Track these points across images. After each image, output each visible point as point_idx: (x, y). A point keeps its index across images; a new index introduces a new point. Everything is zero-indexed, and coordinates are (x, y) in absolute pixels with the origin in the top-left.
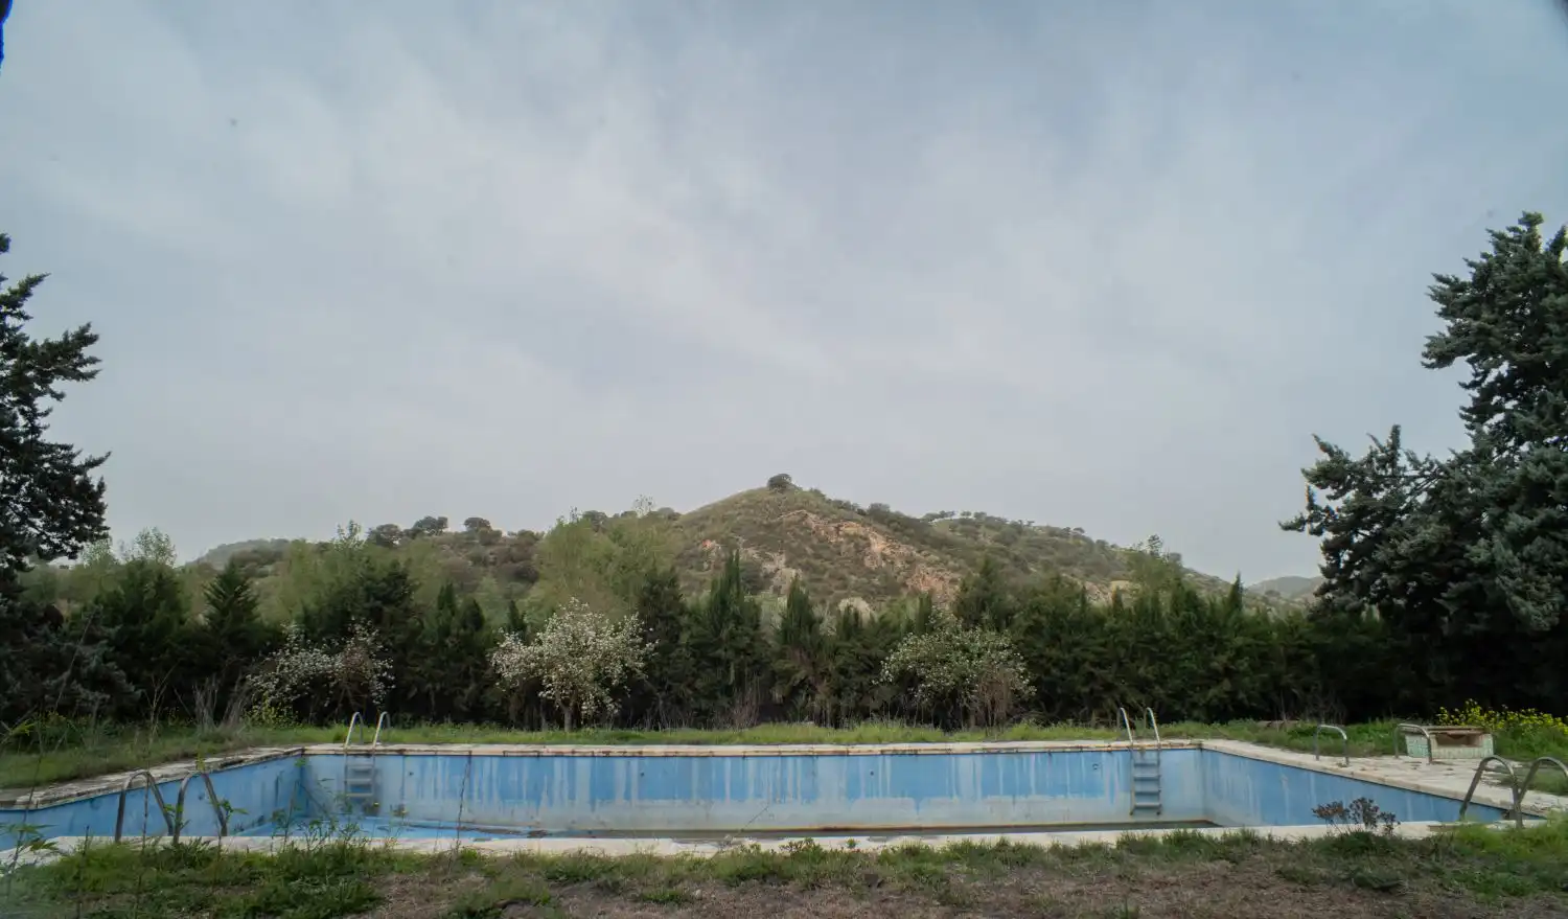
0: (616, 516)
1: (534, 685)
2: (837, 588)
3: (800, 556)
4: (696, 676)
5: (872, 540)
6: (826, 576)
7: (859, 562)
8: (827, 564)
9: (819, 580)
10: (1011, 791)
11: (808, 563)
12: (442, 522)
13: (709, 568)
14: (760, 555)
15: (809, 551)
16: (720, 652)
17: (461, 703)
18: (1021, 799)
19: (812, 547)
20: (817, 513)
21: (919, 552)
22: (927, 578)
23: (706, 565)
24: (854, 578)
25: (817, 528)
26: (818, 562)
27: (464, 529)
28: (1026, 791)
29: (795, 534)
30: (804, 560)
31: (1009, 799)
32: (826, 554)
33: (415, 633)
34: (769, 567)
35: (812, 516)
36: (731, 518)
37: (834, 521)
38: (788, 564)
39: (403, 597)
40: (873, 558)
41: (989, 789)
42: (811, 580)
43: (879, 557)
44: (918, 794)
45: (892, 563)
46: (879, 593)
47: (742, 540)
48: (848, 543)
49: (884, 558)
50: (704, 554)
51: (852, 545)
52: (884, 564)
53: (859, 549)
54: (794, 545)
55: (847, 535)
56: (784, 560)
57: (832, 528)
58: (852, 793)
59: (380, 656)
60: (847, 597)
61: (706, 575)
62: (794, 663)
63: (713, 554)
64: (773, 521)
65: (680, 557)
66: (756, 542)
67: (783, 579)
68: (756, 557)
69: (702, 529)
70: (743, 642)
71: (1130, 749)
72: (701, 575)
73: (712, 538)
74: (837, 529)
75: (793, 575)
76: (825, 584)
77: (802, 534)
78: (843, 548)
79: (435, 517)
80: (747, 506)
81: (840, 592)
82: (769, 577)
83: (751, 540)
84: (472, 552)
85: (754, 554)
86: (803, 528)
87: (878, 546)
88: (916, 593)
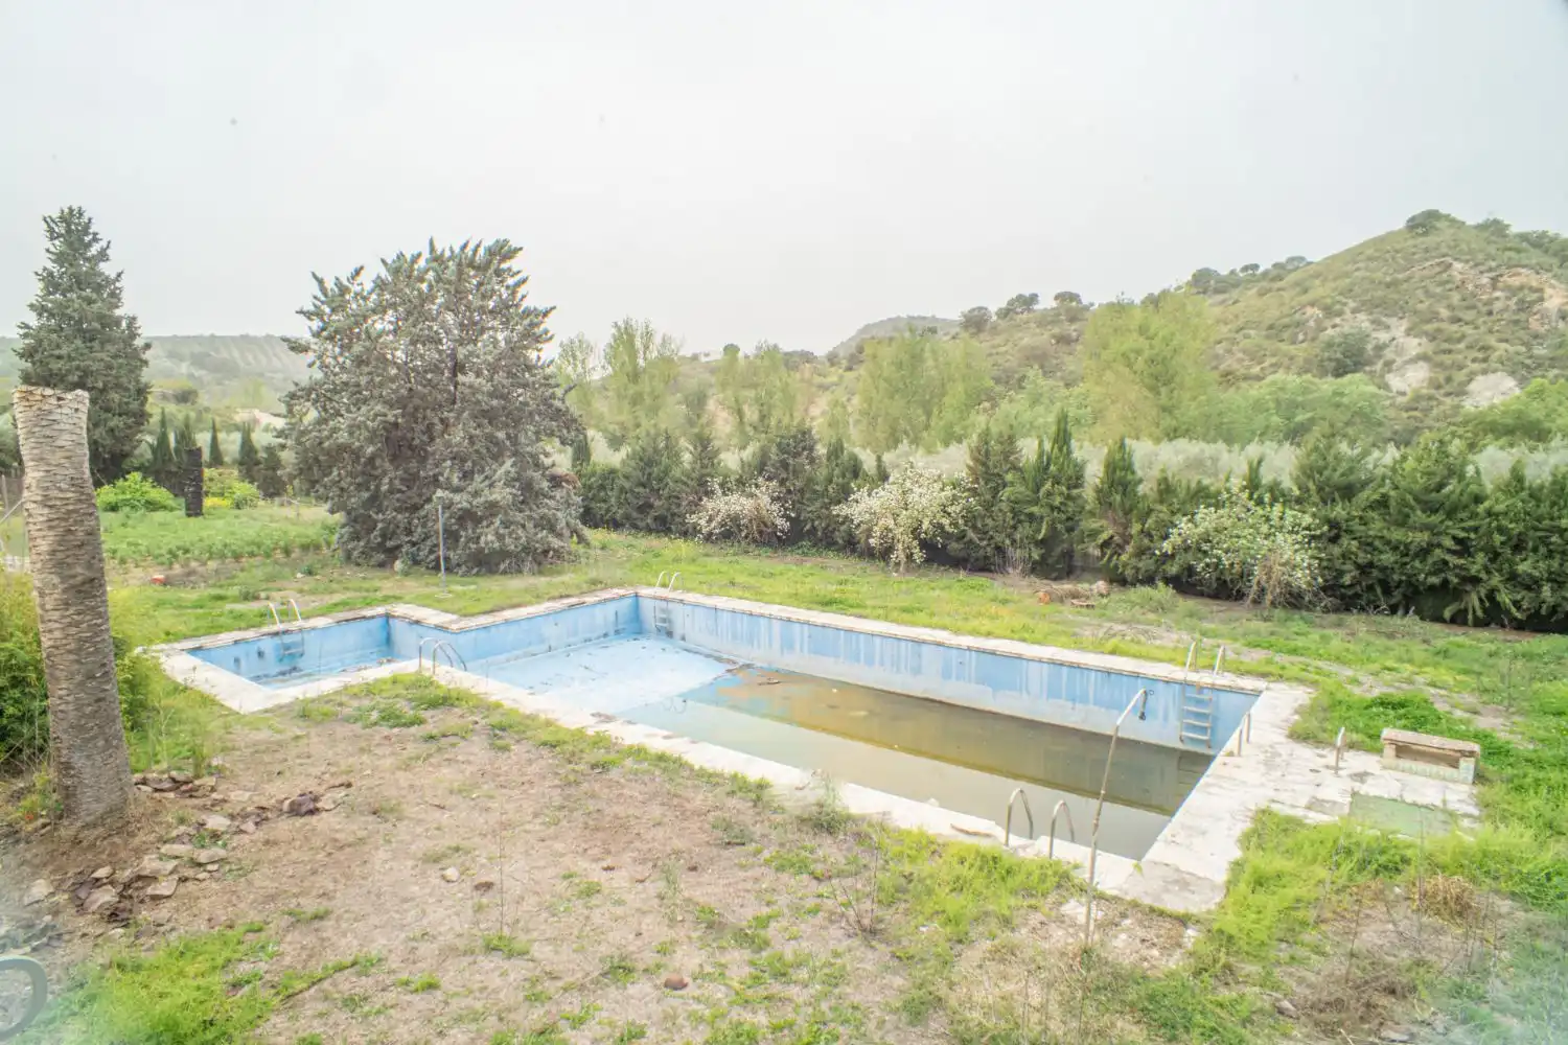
0: (1233, 272)
1: (869, 532)
2: (1474, 361)
3: (1428, 322)
4: (1014, 527)
5: (1548, 291)
6: (1461, 346)
7: (1520, 324)
8: (1467, 328)
9: (1448, 352)
11: (1439, 330)
12: (1033, 298)
13: (1304, 341)
14: (1373, 322)
15: (1444, 313)
16: (1035, 509)
18: (1078, 706)
19: (1450, 307)
20: (1467, 261)
23: (1301, 337)
24: (1504, 346)
25: (1463, 281)
27: (1054, 304)
28: (1084, 700)
30: (1432, 327)
31: (1070, 704)
32: (1469, 315)
33: (809, 480)
34: (1383, 336)
35: (1458, 266)
36: (1347, 275)
37: (1491, 270)
38: (1408, 332)
39: (807, 449)
40: (1544, 316)
41: (1053, 693)
42: (1438, 352)
43: (1554, 315)
46: (1539, 366)
47: (1352, 304)
48: (1508, 299)
50: (1301, 325)
51: (1514, 301)
53: (1526, 307)
54: (1422, 306)
56: (1403, 328)
57: (1485, 280)
59: (776, 499)
60: (1485, 372)
61: (1301, 351)
62: (1104, 522)
63: (1312, 323)
64: (1400, 276)
65: (1271, 327)
66: (1370, 306)
67: (1400, 351)
68: (1366, 325)
69: (1305, 291)
70: (1057, 501)
71: (1185, 684)
72: (1292, 350)
73: (1312, 304)
74: (1494, 280)
75: (1414, 346)
76: (1460, 357)
77: (1438, 290)
78: (1498, 306)
79: (1027, 293)
80: (1370, 259)
81: (1476, 366)
82: (1379, 348)
83: (1364, 303)
84: (1056, 330)
85: (1363, 321)
86: (1442, 283)
87: (1556, 298)
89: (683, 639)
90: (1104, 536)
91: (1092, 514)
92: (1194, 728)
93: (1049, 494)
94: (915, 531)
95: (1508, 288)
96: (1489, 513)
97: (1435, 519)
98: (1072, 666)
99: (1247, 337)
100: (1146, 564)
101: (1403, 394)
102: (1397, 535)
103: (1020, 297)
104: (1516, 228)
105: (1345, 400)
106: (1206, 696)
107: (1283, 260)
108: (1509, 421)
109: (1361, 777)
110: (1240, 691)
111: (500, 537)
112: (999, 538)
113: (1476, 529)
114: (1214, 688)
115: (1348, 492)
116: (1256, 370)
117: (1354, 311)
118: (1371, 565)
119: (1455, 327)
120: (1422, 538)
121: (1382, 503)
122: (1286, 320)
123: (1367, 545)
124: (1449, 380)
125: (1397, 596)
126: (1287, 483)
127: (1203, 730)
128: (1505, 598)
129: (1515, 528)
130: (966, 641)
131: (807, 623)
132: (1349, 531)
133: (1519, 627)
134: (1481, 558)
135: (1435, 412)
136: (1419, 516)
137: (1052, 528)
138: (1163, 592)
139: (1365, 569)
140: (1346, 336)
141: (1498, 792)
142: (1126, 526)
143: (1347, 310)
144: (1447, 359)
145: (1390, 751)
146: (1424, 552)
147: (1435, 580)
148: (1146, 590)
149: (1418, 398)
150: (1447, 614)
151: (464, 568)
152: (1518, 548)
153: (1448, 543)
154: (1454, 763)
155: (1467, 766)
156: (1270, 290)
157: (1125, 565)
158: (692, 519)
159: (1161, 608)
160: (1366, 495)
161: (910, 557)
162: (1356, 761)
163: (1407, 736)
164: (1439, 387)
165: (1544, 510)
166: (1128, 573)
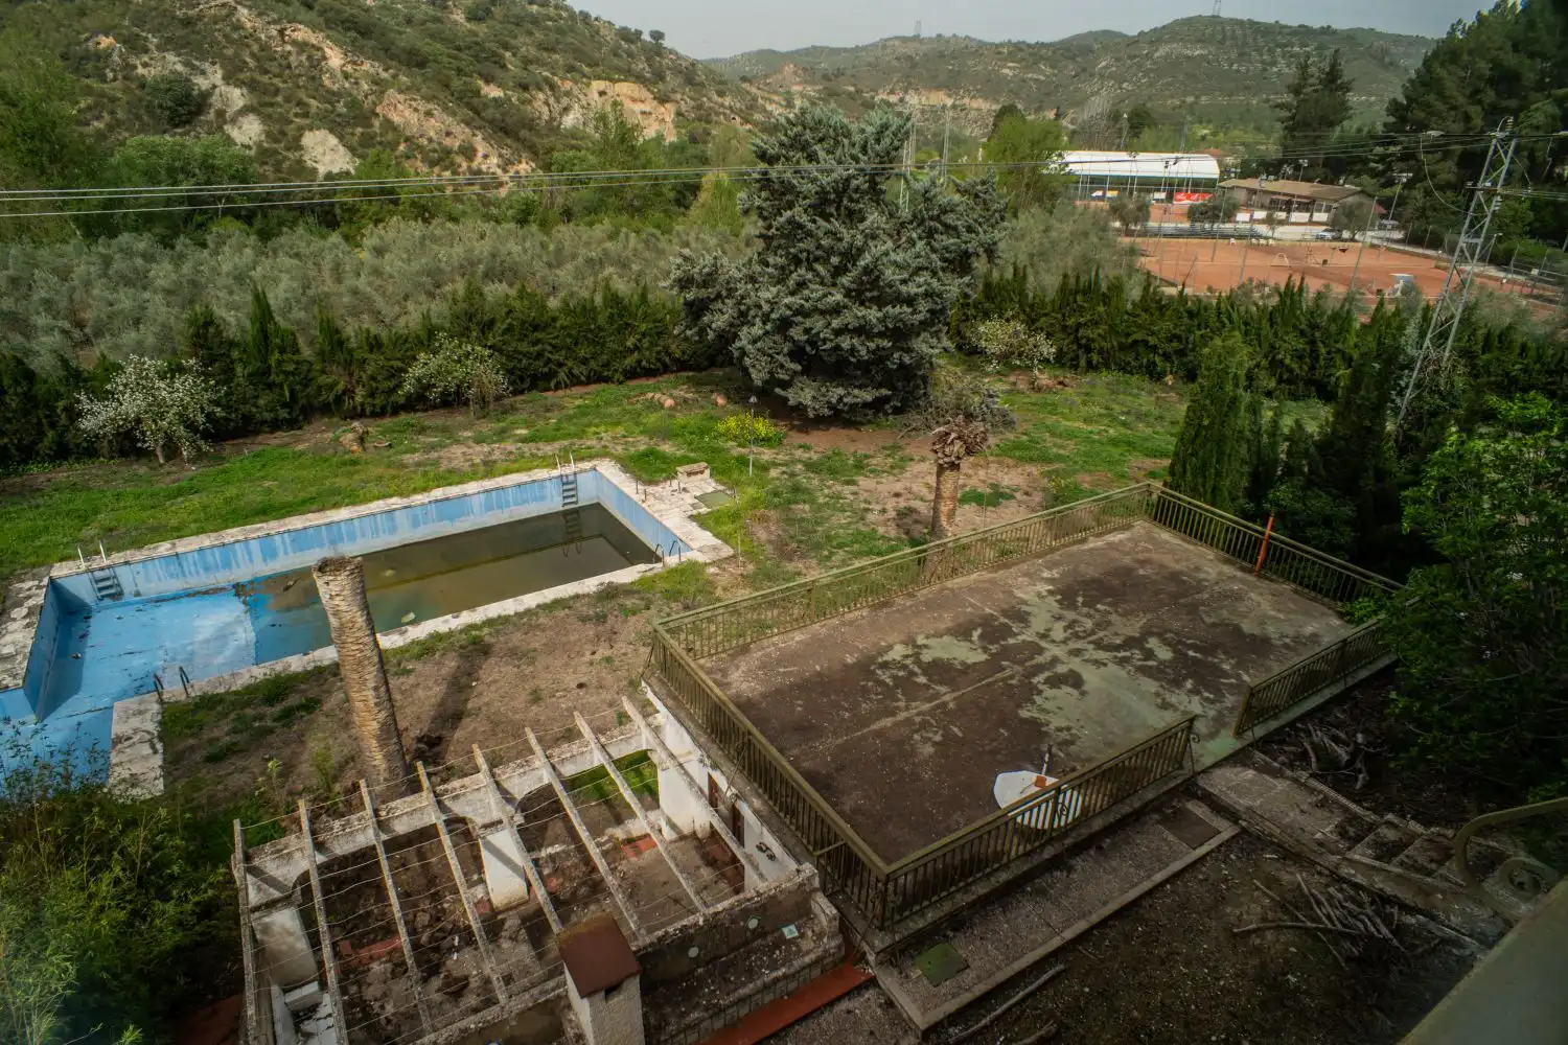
2: (296, 115)
3: (239, 70)
5: (327, 51)
6: (279, 99)
7: (317, 80)
8: (276, 81)
9: (272, 105)
11: (254, 80)
13: (115, 79)
14: (186, 64)
15: (252, 63)
19: (253, 55)
20: (250, 8)
21: (386, 70)
22: (400, 107)
23: (110, 75)
24: (314, 103)
25: (254, 28)
26: (265, 79)
29: (225, 36)
30: (245, 76)
32: (273, 67)
34: (202, 83)
35: (244, 11)
37: (274, 22)
38: (226, 80)
40: (333, 76)
42: (262, 104)
43: (339, 75)
45: (356, 83)
46: (348, 124)
47: (155, 40)
48: (299, 54)
49: (346, 76)
50: (102, 57)
51: (303, 58)
52: (347, 85)
53: (315, 64)
54: (229, 52)
55: (294, 43)
56: (220, 74)
57: (273, 31)
58: (415, 524)
60: (310, 128)
62: (335, 377)
63: (115, 57)
66: (179, 45)
67: (226, 101)
68: (180, 68)
70: (289, 366)
71: (560, 476)
72: (108, 89)
73: (105, 32)
74: (281, 32)
75: (237, 97)
76: (281, 110)
77: (235, 36)
78: (293, 60)
81: (301, 121)
82: (206, 94)
83: (169, 40)
85: (174, 63)
87: (335, 59)
88: (388, 124)
89: (138, 594)
91: (323, 371)
92: (567, 497)
96: (561, 327)
97: (539, 335)
100: (380, 401)
101: (249, 147)
110: (586, 471)
113: (558, 337)
114: (574, 474)
115: (491, 326)
117: (160, 48)
118: (514, 368)
120: (537, 347)
121: (508, 329)
124: (282, 133)
127: (573, 496)
128: (575, 371)
129: (574, 333)
130: (421, 498)
131: (288, 531)
134: (563, 352)
136: (532, 335)
142: (351, 376)
143: (151, 46)
144: (270, 111)
145: (682, 476)
146: (539, 355)
147: (545, 369)
149: (263, 151)
152: (576, 342)
153: (549, 348)
154: (702, 472)
155: (708, 472)
157: (367, 404)
163: (688, 468)
164: (276, 141)
165: (581, 320)
166: (368, 410)
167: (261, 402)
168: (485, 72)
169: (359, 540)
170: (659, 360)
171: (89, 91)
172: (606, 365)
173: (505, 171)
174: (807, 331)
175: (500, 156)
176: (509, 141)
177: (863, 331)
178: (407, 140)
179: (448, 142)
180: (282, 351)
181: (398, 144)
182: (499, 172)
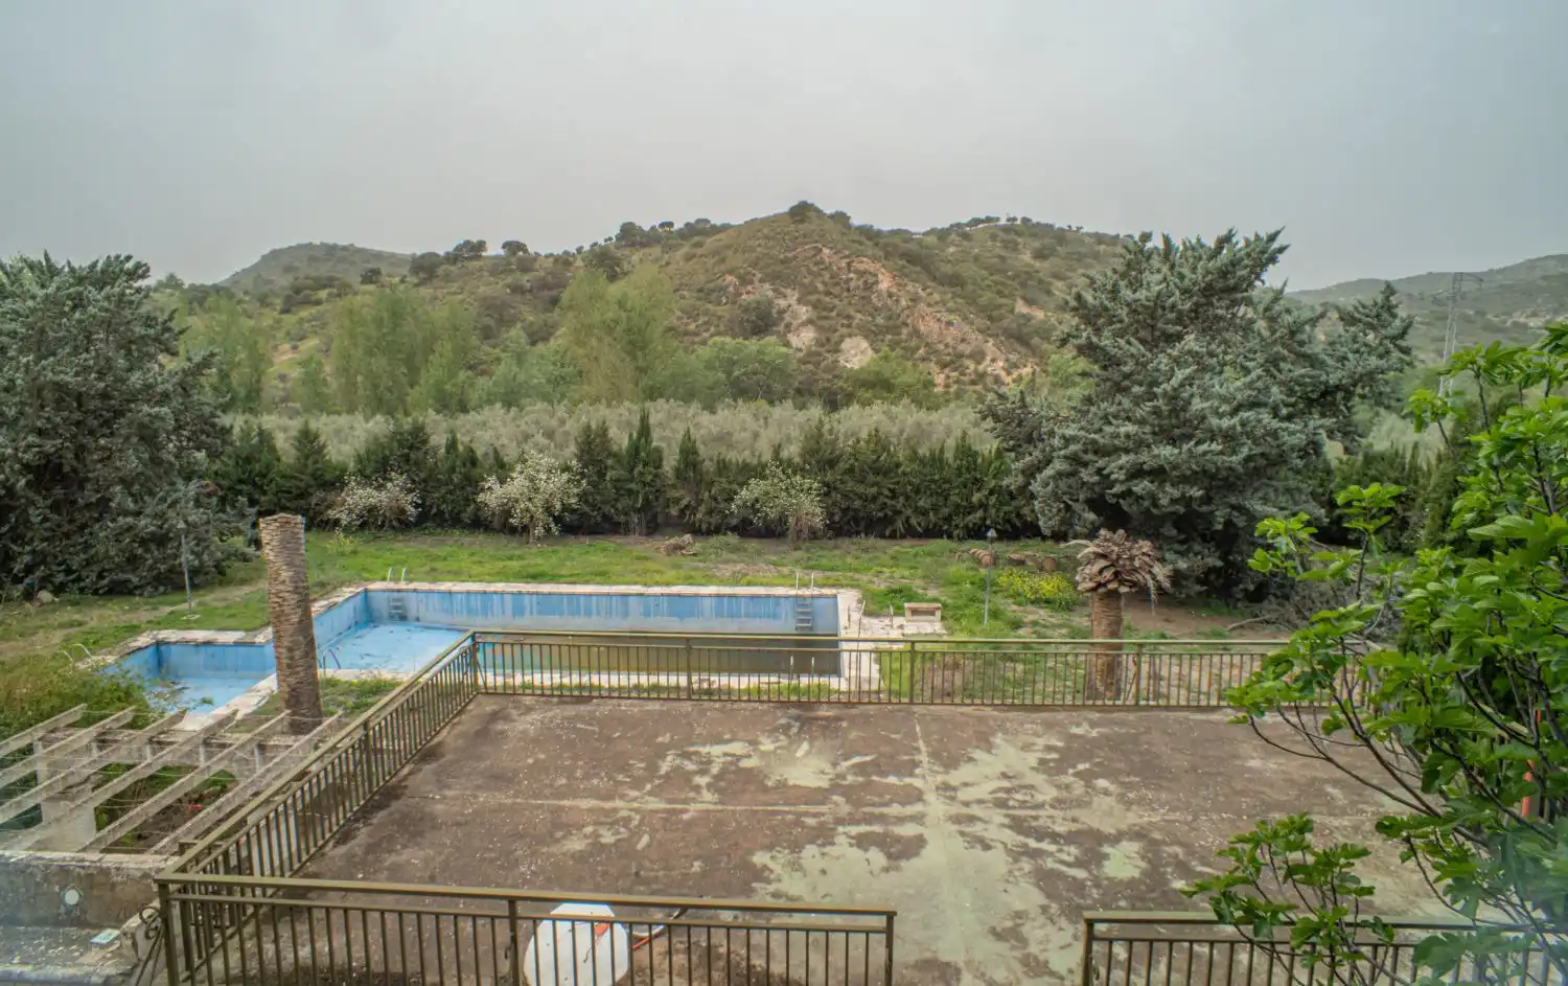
0: (653, 228)
1: (507, 513)
2: (843, 326)
3: (811, 293)
4: (617, 500)
5: (880, 277)
6: (834, 314)
7: (866, 299)
8: (835, 300)
9: (826, 318)
10: (731, 616)
11: (819, 301)
12: (481, 245)
13: (726, 304)
14: (774, 290)
15: (821, 287)
16: (633, 486)
17: (466, 517)
19: (823, 283)
20: (831, 248)
21: (923, 289)
22: (927, 318)
23: (724, 300)
24: (859, 316)
25: (830, 262)
27: (502, 252)
29: (808, 269)
30: (814, 298)
32: (836, 290)
33: (431, 470)
34: (783, 303)
35: (826, 251)
36: (752, 249)
37: (847, 256)
38: (799, 301)
39: (425, 442)
40: (880, 295)
41: (719, 614)
42: (820, 318)
43: (885, 295)
44: (681, 616)
45: (897, 301)
46: (880, 332)
47: (759, 275)
48: (858, 279)
49: (890, 295)
50: (723, 289)
51: (861, 282)
52: (889, 302)
53: (868, 287)
54: (806, 281)
56: (795, 298)
57: (843, 264)
58: (647, 614)
59: (410, 491)
60: (850, 336)
61: (723, 311)
62: (682, 492)
63: (731, 289)
64: (790, 255)
65: (700, 290)
66: (773, 278)
67: (795, 316)
68: (770, 294)
69: (723, 260)
70: (649, 478)
71: (797, 596)
72: (720, 310)
73: (731, 272)
74: (849, 264)
75: (804, 312)
76: (832, 322)
77: (815, 269)
78: (852, 284)
79: (474, 240)
80: (767, 237)
81: (845, 331)
82: (782, 312)
83: (767, 275)
84: (509, 280)
85: (767, 290)
86: (816, 264)
87: (885, 283)
88: (916, 333)
89: (418, 619)
90: (684, 502)
91: (674, 486)
92: (802, 621)
93: (641, 474)
94: (548, 509)
95: (857, 272)
96: (904, 474)
97: (879, 478)
98: (730, 596)
99: (683, 297)
100: (715, 519)
101: (800, 350)
102: (861, 489)
103: (467, 243)
104: (856, 221)
105: (767, 359)
106: (808, 601)
107: (692, 221)
108: (872, 378)
109: (901, 627)
110: (826, 597)
111: (198, 555)
112: (606, 509)
113: (898, 483)
114: (813, 597)
115: (832, 463)
116: (692, 327)
117: (761, 281)
118: (848, 508)
119: (827, 299)
120: (874, 490)
121: (850, 470)
122: (711, 286)
123: (845, 496)
124: (828, 340)
125: (862, 524)
126: (797, 460)
127: (808, 621)
128: (913, 521)
129: (916, 481)
130: (657, 590)
131: (537, 593)
132: (835, 489)
133: (919, 536)
134: (902, 499)
135: (823, 365)
136: (871, 478)
137: (646, 499)
138: (732, 539)
139: (845, 511)
140: (758, 303)
141: (951, 622)
142: (697, 494)
143: (756, 280)
144: (824, 323)
145: (908, 613)
146: (874, 499)
147: (881, 514)
148: (721, 538)
149: (810, 354)
150: (887, 533)
151: (149, 589)
152: (917, 491)
153: (886, 492)
154: (932, 613)
155: (938, 614)
156: (694, 256)
157: (701, 521)
158: (332, 514)
159: (735, 550)
160: (842, 466)
161: (548, 530)
162: (898, 621)
163: (913, 605)
164: (823, 345)
165: (927, 470)
166: (704, 527)
167: (619, 506)
168: (1029, 296)
169: (594, 617)
170: (1009, 521)
171: (706, 312)
172: (948, 519)
173: (1009, 374)
174: (1099, 471)
175: (1007, 360)
176: (1019, 348)
177: (1158, 473)
178: (927, 345)
179: (962, 347)
180: (646, 465)
181: (918, 349)
182: (1003, 374)
